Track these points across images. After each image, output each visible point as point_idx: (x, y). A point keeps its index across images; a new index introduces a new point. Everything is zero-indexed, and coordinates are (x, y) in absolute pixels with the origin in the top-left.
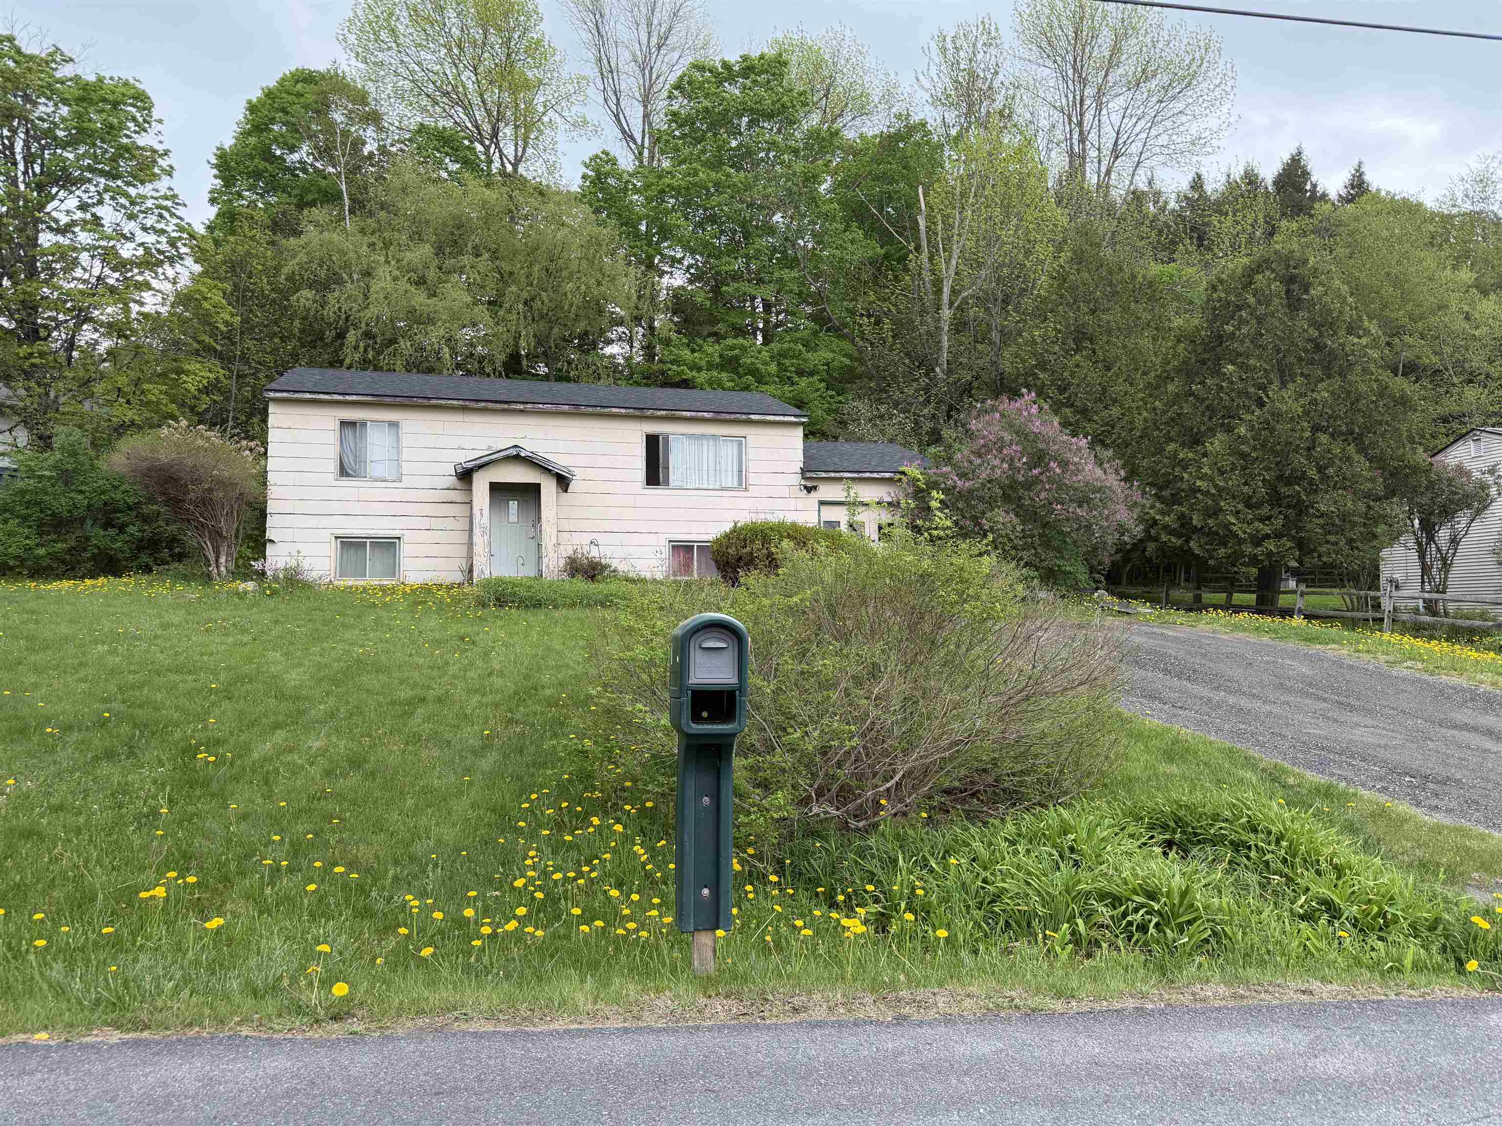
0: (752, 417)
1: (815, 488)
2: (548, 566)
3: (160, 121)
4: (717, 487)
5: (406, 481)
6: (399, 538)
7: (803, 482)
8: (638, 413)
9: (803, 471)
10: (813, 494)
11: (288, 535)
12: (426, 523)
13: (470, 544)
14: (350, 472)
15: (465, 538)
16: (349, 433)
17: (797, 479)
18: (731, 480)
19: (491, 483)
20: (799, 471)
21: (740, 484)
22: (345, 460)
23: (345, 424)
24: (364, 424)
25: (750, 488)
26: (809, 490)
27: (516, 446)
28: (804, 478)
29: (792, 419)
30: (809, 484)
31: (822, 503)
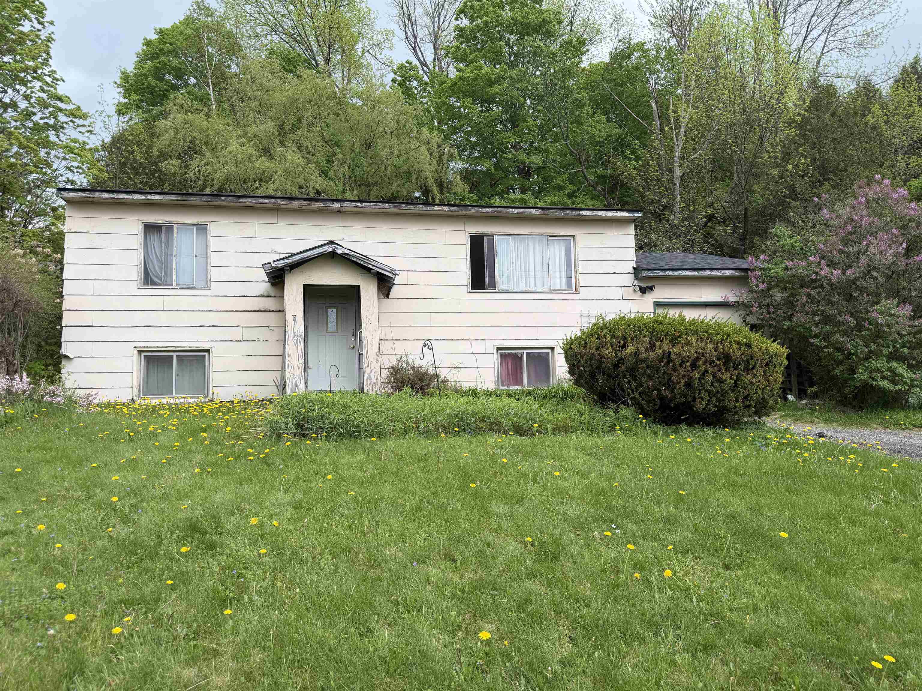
0: (583, 213)
1: (651, 288)
2: (370, 378)
3: (52, 23)
4: (546, 289)
5: (216, 289)
6: (208, 351)
7: (636, 283)
8: (462, 211)
9: (637, 271)
10: (647, 296)
11: (86, 349)
12: (237, 333)
13: (283, 356)
14: (156, 280)
15: (277, 349)
16: (154, 238)
17: (629, 280)
18: (559, 283)
19: (305, 286)
20: (632, 271)
21: (569, 285)
22: (150, 266)
23: (150, 228)
24: (169, 227)
25: (581, 290)
26: (643, 291)
27: (331, 243)
28: (637, 278)
29: (626, 214)
30: (644, 285)
31: (657, 305)
